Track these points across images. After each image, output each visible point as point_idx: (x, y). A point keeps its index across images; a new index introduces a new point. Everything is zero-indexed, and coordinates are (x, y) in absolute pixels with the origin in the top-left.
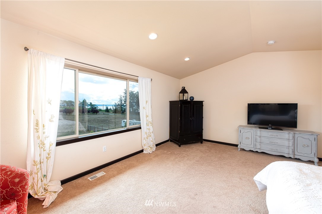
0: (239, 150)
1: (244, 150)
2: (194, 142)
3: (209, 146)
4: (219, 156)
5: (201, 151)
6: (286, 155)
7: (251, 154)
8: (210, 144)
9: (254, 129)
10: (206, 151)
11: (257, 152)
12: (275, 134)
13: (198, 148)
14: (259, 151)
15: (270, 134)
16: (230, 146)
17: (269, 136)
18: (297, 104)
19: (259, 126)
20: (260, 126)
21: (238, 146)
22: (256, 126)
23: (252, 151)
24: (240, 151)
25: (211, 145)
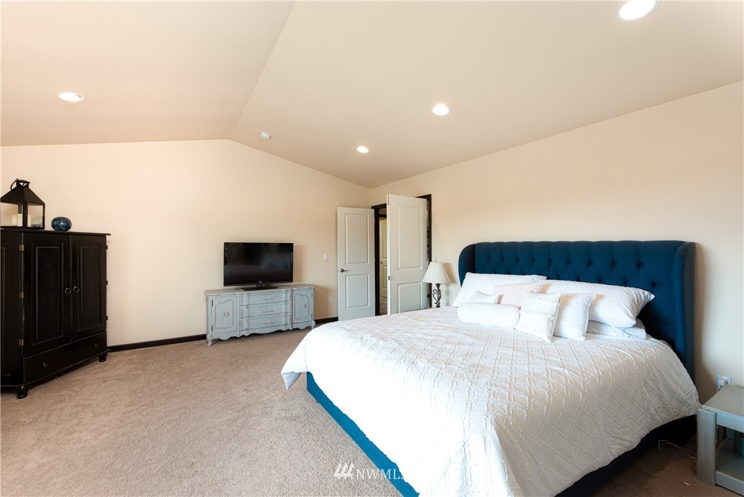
0: (210, 344)
1: (219, 340)
2: (80, 362)
3: (131, 360)
4: (177, 371)
5: (118, 379)
6: (283, 328)
7: (233, 344)
8: (131, 354)
9: (238, 293)
10: (133, 373)
11: (243, 336)
12: (269, 297)
13: (101, 375)
14: (246, 334)
15: (263, 297)
16: (185, 343)
17: (261, 302)
18: (292, 245)
19: (242, 287)
20: (245, 287)
21: (208, 337)
22: (237, 287)
23: (235, 338)
24: (212, 344)
25: (135, 356)
